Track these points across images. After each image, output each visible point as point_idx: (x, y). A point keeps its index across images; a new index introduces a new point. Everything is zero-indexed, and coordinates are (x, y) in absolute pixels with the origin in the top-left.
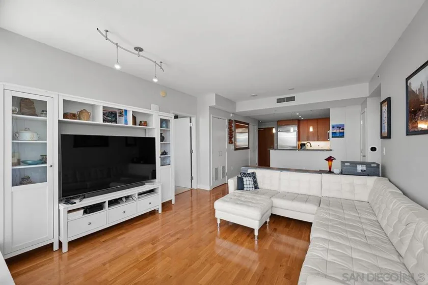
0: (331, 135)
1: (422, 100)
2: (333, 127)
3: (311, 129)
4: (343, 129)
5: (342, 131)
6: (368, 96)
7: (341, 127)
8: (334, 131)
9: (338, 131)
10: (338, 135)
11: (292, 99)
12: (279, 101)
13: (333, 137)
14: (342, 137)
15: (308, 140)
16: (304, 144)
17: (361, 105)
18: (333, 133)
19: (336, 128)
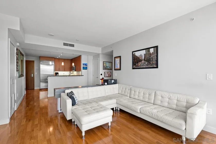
0: (82, 68)
1: (141, 59)
2: (83, 65)
3: (63, 64)
4: (87, 66)
5: (86, 66)
6: (101, 53)
7: (86, 65)
8: (84, 66)
9: (85, 66)
10: (85, 68)
11: (73, 46)
12: (65, 44)
13: (83, 69)
14: (86, 69)
15: (59, 70)
16: (58, 73)
17: (93, 56)
18: (83, 67)
19: (84, 65)
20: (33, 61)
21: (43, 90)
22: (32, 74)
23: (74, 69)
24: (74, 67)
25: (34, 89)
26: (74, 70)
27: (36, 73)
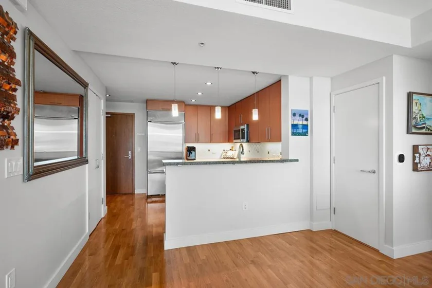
0: (286, 128)
2: (294, 115)
3: (255, 115)
4: (307, 120)
5: (305, 123)
7: (304, 115)
8: (296, 123)
9: (301, 123)
10: (300, 131)
14: (305, 134)
15: (197, 141)
16: (193, 149)
17: (332, 79)
18: (292, 125)
19: (297, 117)
20: (132, 116)
21: (154, 199)
22: (130, 153)
23: (243, 134)
24: (243, 130)
25: (133, 194)
26: (243, 138)
27: (138, 149)
